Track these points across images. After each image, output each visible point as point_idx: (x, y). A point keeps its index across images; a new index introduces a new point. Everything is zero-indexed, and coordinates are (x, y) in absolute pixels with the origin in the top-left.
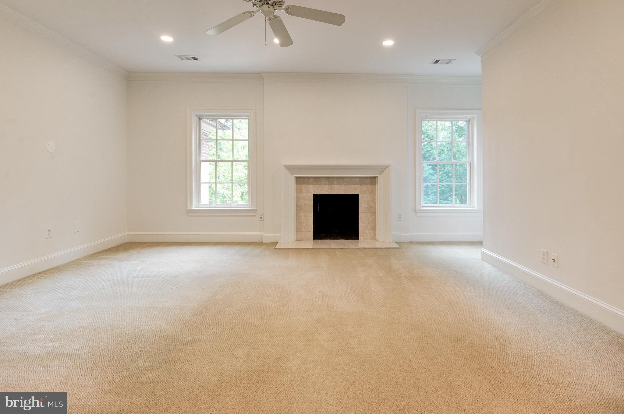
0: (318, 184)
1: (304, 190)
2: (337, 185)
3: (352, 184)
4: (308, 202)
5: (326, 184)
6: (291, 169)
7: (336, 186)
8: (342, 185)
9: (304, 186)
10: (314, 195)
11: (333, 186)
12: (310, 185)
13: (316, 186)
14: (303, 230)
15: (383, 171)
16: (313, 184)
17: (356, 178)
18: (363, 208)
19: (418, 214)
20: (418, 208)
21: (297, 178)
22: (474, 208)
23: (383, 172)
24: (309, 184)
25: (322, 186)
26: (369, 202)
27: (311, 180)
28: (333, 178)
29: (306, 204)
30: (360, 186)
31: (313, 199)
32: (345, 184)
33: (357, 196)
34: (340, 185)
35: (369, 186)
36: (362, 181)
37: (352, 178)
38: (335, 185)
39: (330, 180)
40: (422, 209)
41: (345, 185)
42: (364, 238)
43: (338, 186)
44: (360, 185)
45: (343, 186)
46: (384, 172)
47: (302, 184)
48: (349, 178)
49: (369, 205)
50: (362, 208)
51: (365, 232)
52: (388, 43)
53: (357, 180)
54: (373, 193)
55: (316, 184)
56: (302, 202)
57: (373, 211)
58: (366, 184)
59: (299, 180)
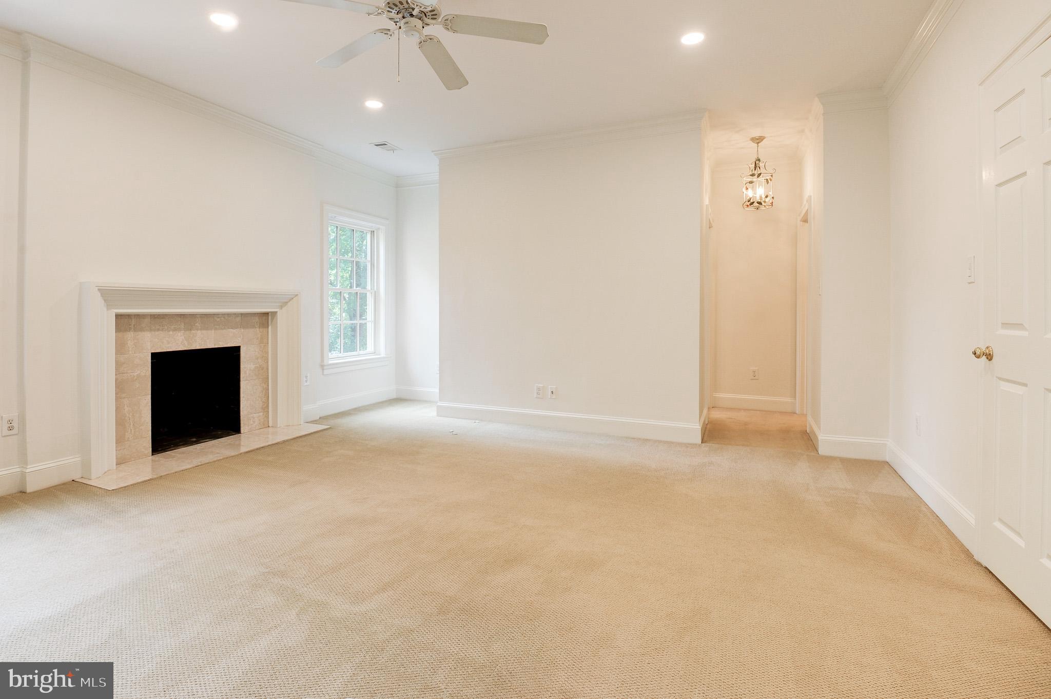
0: (162, 330)
1: (130, 343)
2: (201, 329)
3: (229, 328)
4: (139, 372)
5: (179, 330)
6: (109, 295)
7: (199, 332)
8: (211, 329)
9: (130, 335)
10: (153, 354)
11: (193, 332)
12: (143, 333)
13: (157, 333)
14: (128, 438)
15: (287, 302)
16: (151, 330)
17: (236, 315)
18: (247, 372)
19: (326, 372)
20: (325, 363)
21: (118, 317)
22: (379, 355)
23: (286, 305)
24: (142, 330)
25: (171, 333)
26: (257, 359)
27: (147, 320)
28: (193, 316)
29: (134, 377)
30: (242, 330)
31: (152, 363)
32: (216, 326)
33: (237, 349)
34: (207, 329)
35: (258, 329)
36: (245, 319)
37: (229, 315)
38: (197, 330)
39: (187, 320)
40: (330, 362)
41: (216, 329)
42: (250, 427)
43: (204, 332)
44: (244, 328)
45: (213, 331)
46: (289, 303)
47: (126, 330)
48: (224, 315)
49: (257, 365)
50: (245, 373)
51: (251, 415)
52: (374, 104)
53: (238, 319)
54: (263, 341)
55: (158, 330)
56: (127, 373)
57: (264, 376)
58: (254, 327)
59: (124, 322)
